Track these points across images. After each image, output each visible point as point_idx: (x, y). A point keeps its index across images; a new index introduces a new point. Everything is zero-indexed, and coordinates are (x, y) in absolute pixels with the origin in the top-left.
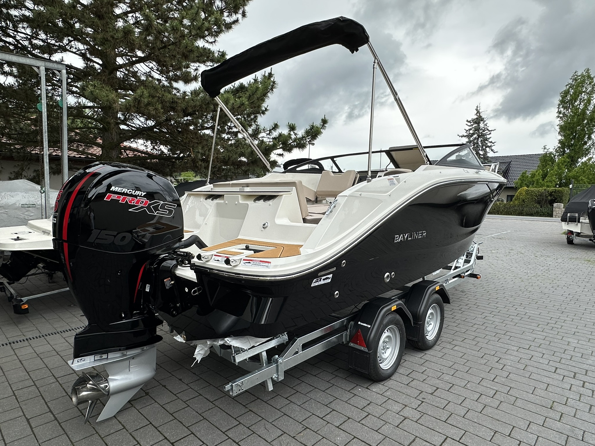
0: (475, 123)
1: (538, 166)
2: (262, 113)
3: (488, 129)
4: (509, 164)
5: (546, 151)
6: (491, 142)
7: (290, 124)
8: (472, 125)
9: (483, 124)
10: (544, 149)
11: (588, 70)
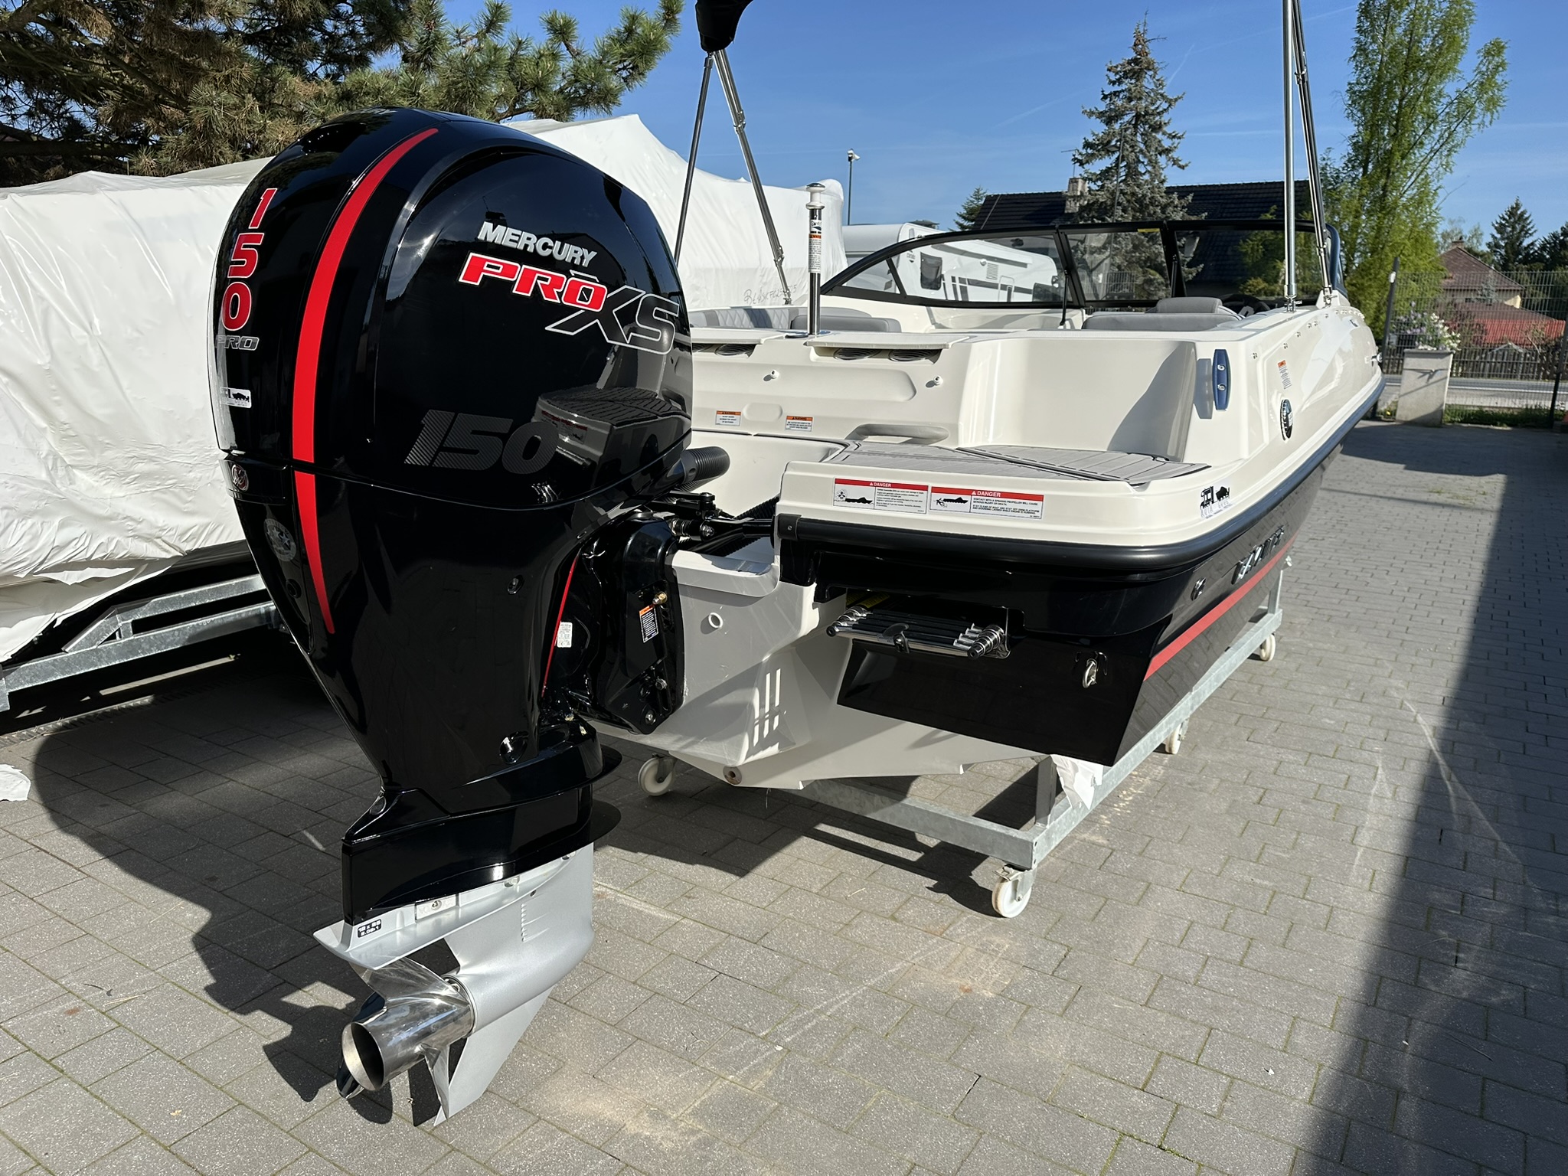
0: (1129, 75)
3: (1163, 96)
6: (1171, 136)
8: (1121, 81)
9: (1151, 80)
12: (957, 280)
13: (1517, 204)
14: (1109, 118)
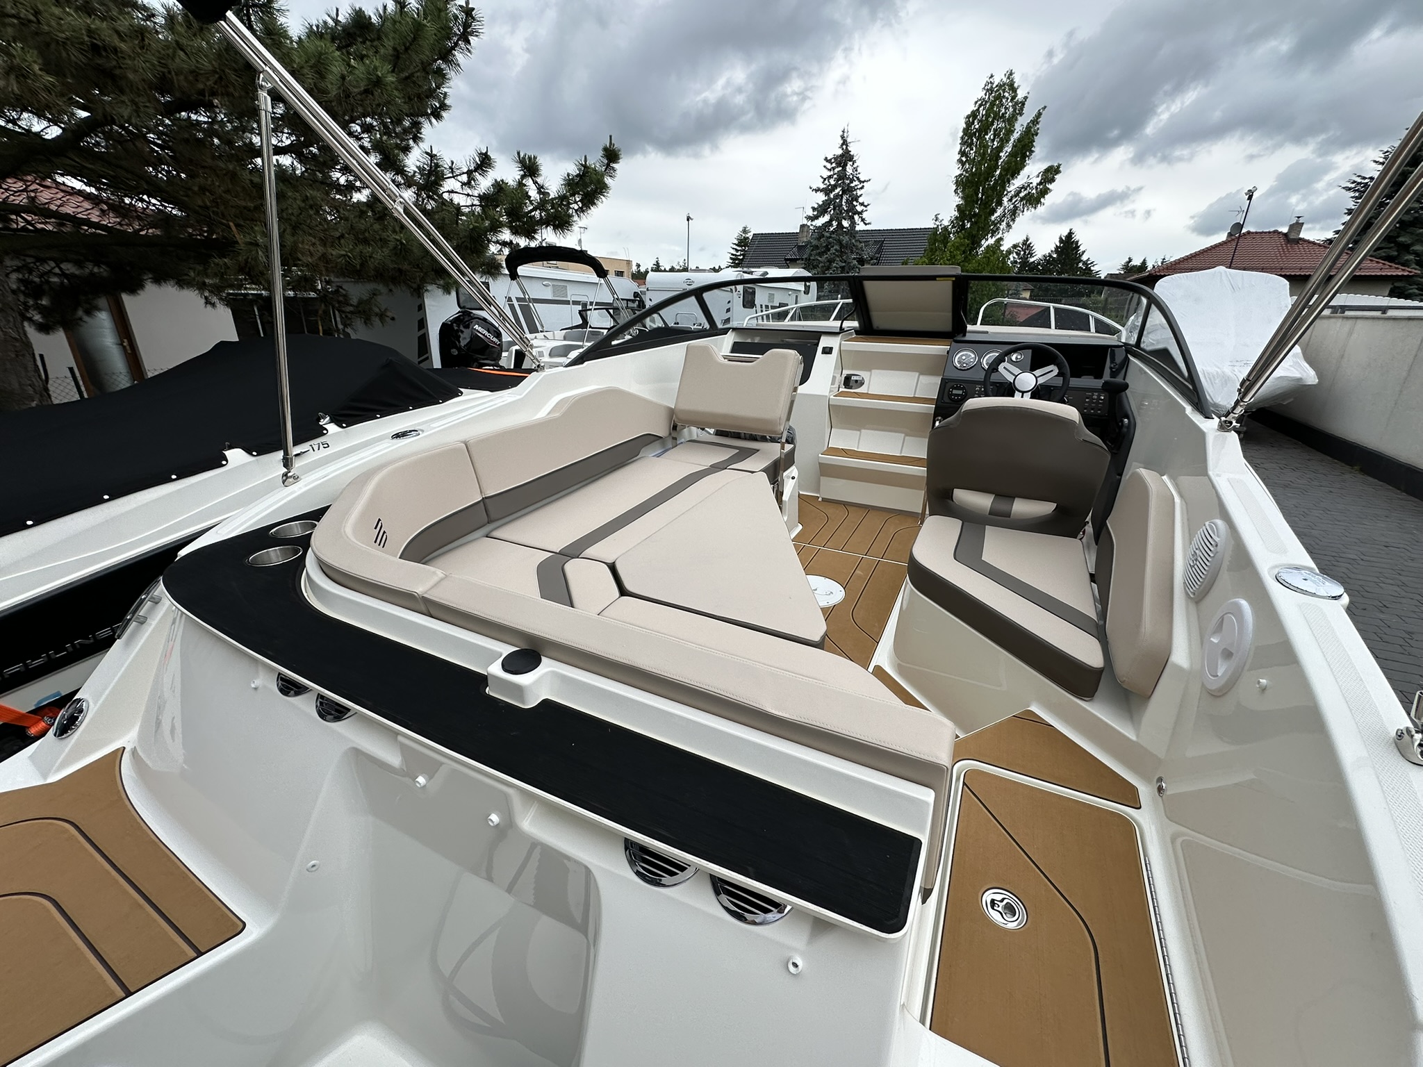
0: (839, 165)
1: (925, 251)
2: (432, 114)
3: (858, 178)
4: (881, 246)
5: (938, 223)
6: (862, 204)
7: (522, 156)
8: (834, 168)
9: (850, 167)
10: (936, 221)
11: (1011, 74)
12: (764, 307)
13: (1027, 239)
14: (826, 191)
